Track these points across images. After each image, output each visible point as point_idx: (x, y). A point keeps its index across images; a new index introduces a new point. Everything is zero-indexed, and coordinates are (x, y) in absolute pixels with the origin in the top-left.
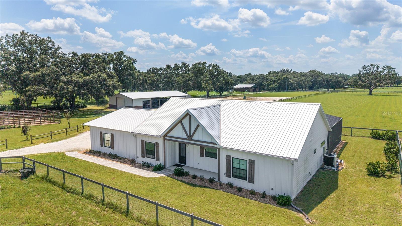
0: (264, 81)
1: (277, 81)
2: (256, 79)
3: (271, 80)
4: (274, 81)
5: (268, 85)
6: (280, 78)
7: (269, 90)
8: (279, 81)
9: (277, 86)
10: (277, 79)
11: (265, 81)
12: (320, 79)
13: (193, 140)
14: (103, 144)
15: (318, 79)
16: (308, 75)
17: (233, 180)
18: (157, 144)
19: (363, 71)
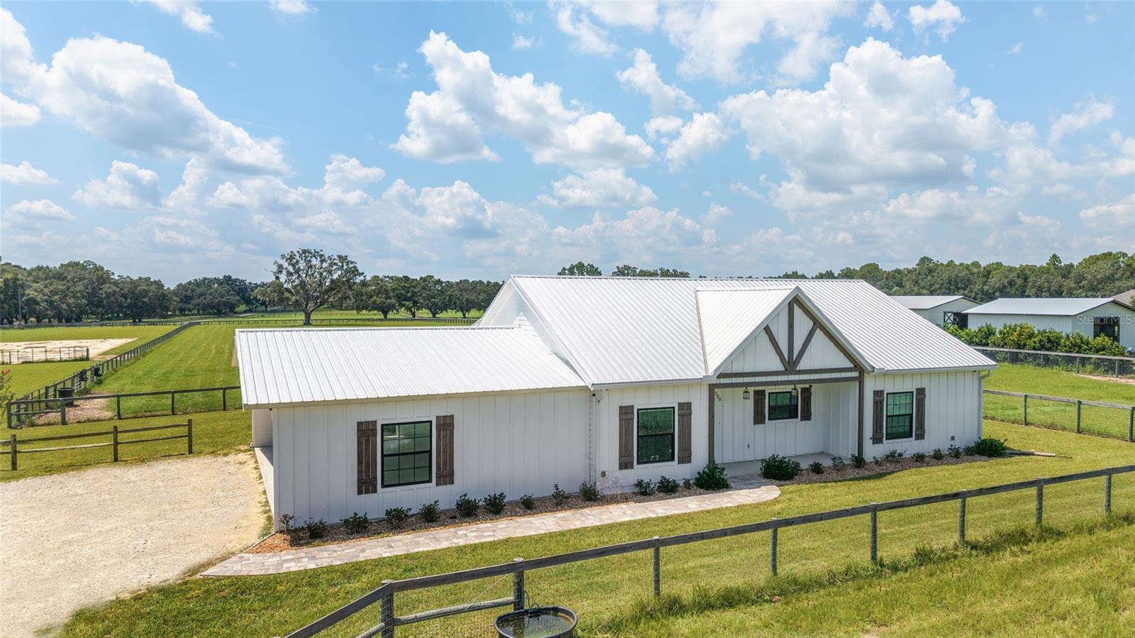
12: (109, 288)
13: (800, 372)
14: (376, 478)
15: (101, 289)
16: (69, 277)
17: (888, 446)
18: (686, 408)
19: (285, 265)
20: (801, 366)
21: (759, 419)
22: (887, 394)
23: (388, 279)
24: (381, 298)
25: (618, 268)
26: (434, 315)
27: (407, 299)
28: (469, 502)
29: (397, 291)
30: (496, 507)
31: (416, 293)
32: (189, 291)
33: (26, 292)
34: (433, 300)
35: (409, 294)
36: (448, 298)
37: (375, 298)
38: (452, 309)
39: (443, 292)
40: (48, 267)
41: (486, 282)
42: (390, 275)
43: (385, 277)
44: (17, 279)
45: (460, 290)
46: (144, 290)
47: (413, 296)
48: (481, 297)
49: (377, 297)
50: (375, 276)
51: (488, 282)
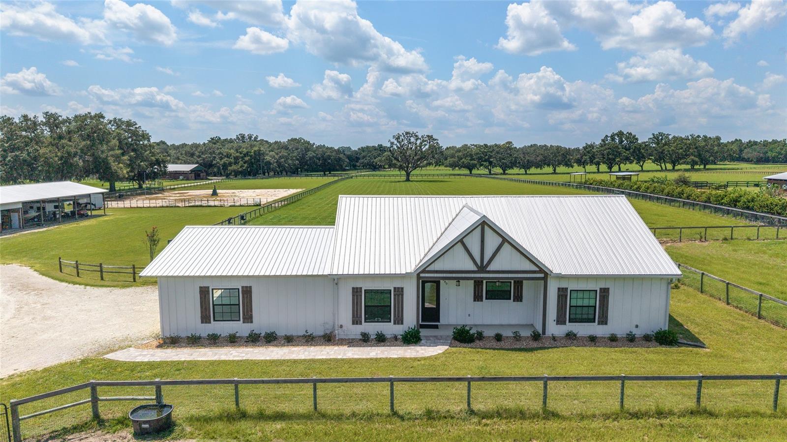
0: (215, 157)
1: (242, 158)
2: (197, 154)
3: (231, 155)
4: (236, 158)
5: (225, 166)
6: (248, 152)
7: (228, 176)
8: (247, 159)
9: (245, 168)
10: (242, 155)
11: (217, 157)
12: (311, 154)
13: (489, 272)
14: (210, 316)
15: (307, 155)
16: (290, 148)
17: (570, 327)
18: (399, 292)
19: (396, 142)
20: (491, 267)
21: (477, 297)
22: (571, 291)
23: (473, 147)
24: (467, 160)
25: (653, 134)
26: (504, 171)
27: (485, 161)
28: (255, 334)
29: (479, 155)
30: (270, 339)
31: (491, 156)
32: (358, 154)
33: (265, 158)
34: (503, 161)
35: (487, 157)
36: (514, 159)
37: (463, 160)
38: (518, 167)
39: (511, 155)
40: (280, 142)
41: (549, 146)
42: (475, 144)
43: (472, 145)
44: (260, 150)
45: (524, 154)
46: (329, 155)
47: (489, 158)
48: (539, 159)
49: (465, 159)
50: (465, 145)
51: (551, 146)
